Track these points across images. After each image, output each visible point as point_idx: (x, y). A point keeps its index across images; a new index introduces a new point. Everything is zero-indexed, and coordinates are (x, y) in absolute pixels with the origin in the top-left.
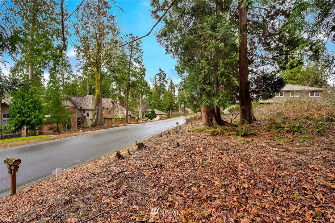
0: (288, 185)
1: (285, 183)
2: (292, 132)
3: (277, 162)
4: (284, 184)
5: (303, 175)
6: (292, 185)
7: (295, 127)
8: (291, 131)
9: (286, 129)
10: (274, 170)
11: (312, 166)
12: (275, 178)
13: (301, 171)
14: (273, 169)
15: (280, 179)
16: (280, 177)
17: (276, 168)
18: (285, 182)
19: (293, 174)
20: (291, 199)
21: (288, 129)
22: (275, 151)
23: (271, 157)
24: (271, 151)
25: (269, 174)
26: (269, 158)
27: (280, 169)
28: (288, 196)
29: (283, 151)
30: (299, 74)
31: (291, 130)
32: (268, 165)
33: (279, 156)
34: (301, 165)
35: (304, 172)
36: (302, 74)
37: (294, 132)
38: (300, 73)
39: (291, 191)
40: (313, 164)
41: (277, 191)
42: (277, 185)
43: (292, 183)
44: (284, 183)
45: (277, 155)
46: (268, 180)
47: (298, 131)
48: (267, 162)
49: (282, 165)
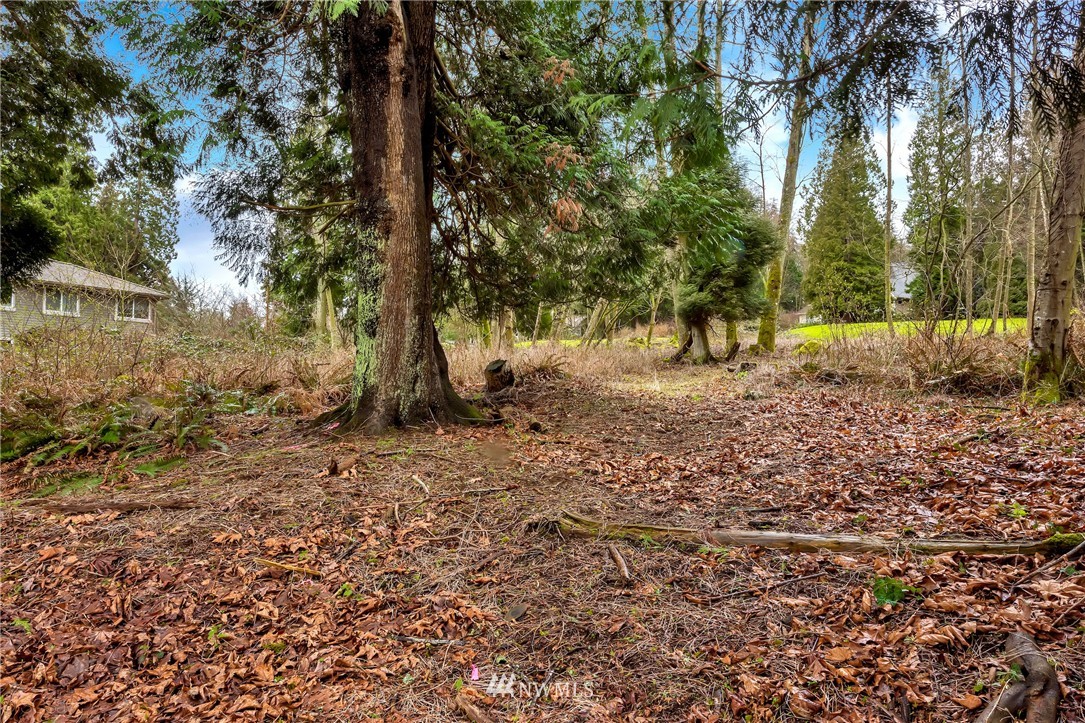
0: (175, 621)
1: (164, 617)
2: (103, 452)
3: (109, 563)
4: (163, 620)
5: (208, 570)
6: (188, 613)
7: (107, 430)
8: (97, 450)
9: (75, 445)
10: (110, 593)
11: (224, 535)
12: (124, 616)
13: (198, 562)
14: (103, 592)
15: (142, 612)
16: (138, 607)
17: (113, 583)
18: (163, 614)
19: (180, 579)
20: (201, 653)
21: (84, 442)
22: (86, 524)
23: (79, 551)
24: (70, 528)
25: (94, 614)
26: (71, 559)
27: (128, 580)
28: (191, 650)
29: (116, 519)
30: (75, 218)
31: (95, 446)
32: (79, 586)
33: (106, 538)
34: (190, 542)
35: (206, 562)
36: (86, 219)
37: (109, 451)
38: (79, 215)
39: (190, 632)
40: (223, 530)
41: (150, 656)
42: (142, 637)
43: (185, 607)
44: (160, 618)
45: (97, 537)
46: (103, 636)
47: (120, 446)
48: (68, 578)
49: (133, 564)
